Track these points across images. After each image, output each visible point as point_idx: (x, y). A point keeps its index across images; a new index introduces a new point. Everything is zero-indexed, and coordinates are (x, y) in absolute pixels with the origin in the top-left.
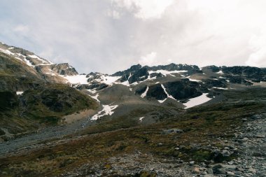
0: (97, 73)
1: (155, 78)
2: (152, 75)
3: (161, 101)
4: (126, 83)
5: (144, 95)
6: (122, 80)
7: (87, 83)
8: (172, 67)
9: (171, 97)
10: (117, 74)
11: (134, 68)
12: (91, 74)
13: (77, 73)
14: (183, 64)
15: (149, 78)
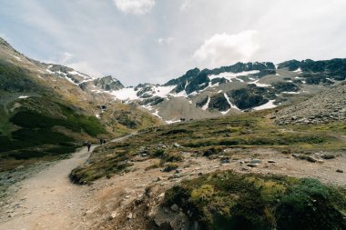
0: (146, 84)
1: (217, 84)
2: (214, 81)
3: (224, 113)
4: (183, 94)
5: (206, 107)
6: (178, 90)
7: (137, 98)
8: (239, 67)
9: (235, 107)
10: (171, 83)
11: (190, 73)
12: (140, 86)
13: (123, 87)
14: (253, 62)
15: (210, 85)
